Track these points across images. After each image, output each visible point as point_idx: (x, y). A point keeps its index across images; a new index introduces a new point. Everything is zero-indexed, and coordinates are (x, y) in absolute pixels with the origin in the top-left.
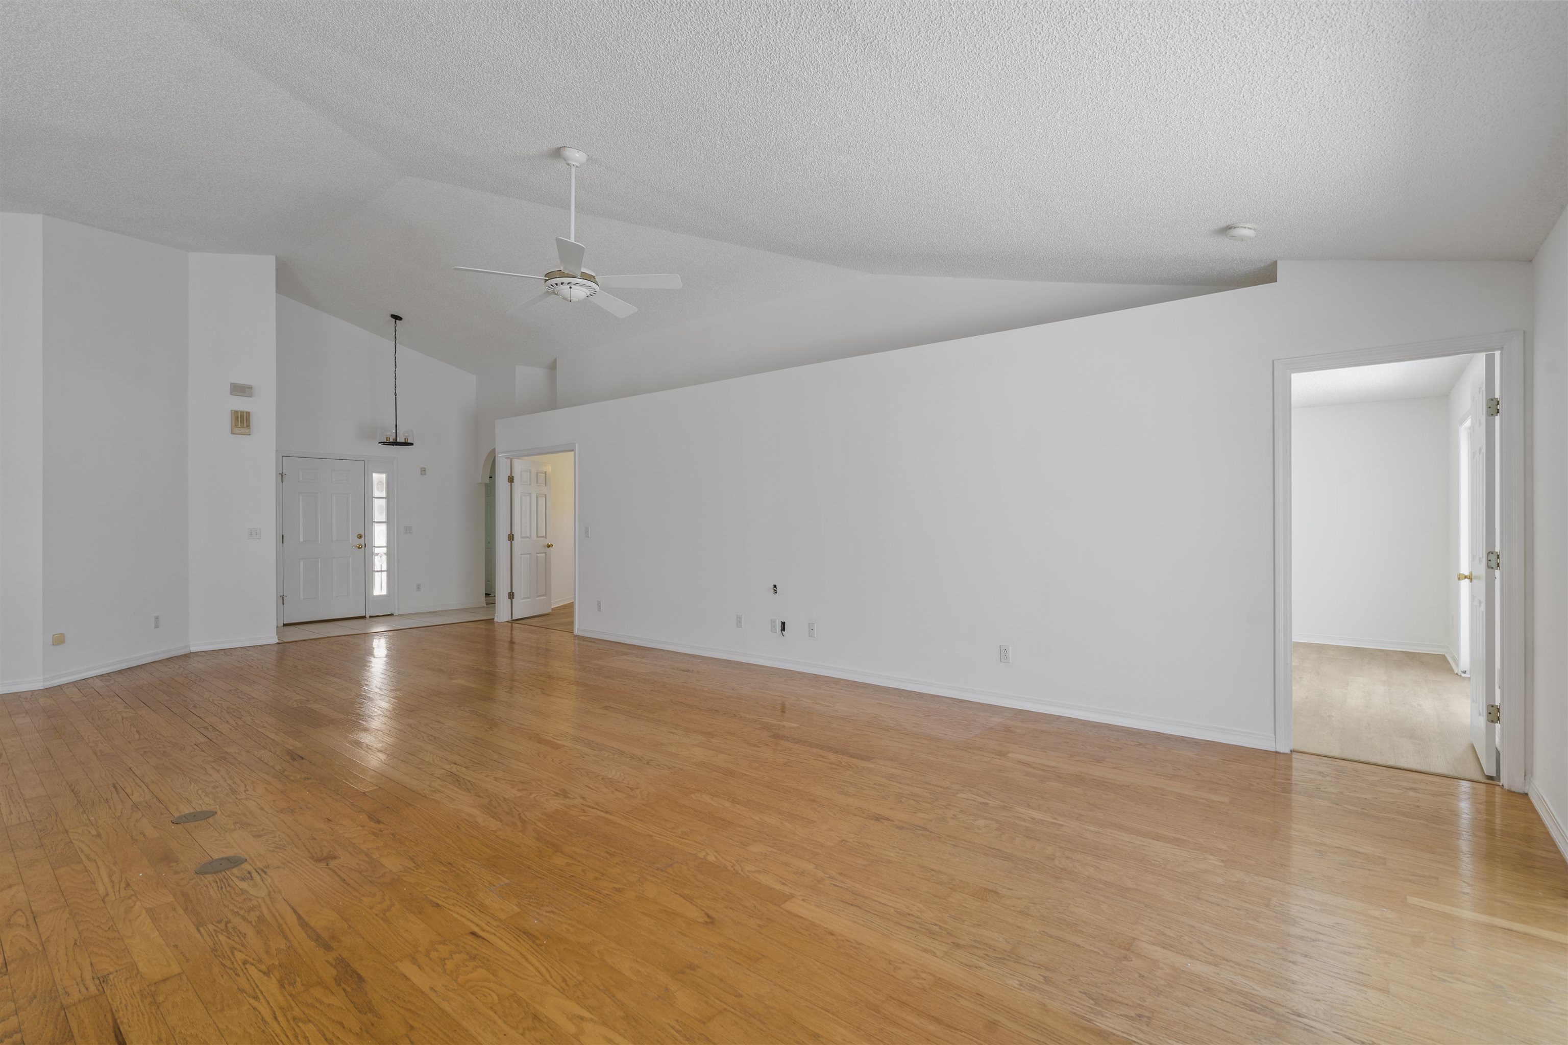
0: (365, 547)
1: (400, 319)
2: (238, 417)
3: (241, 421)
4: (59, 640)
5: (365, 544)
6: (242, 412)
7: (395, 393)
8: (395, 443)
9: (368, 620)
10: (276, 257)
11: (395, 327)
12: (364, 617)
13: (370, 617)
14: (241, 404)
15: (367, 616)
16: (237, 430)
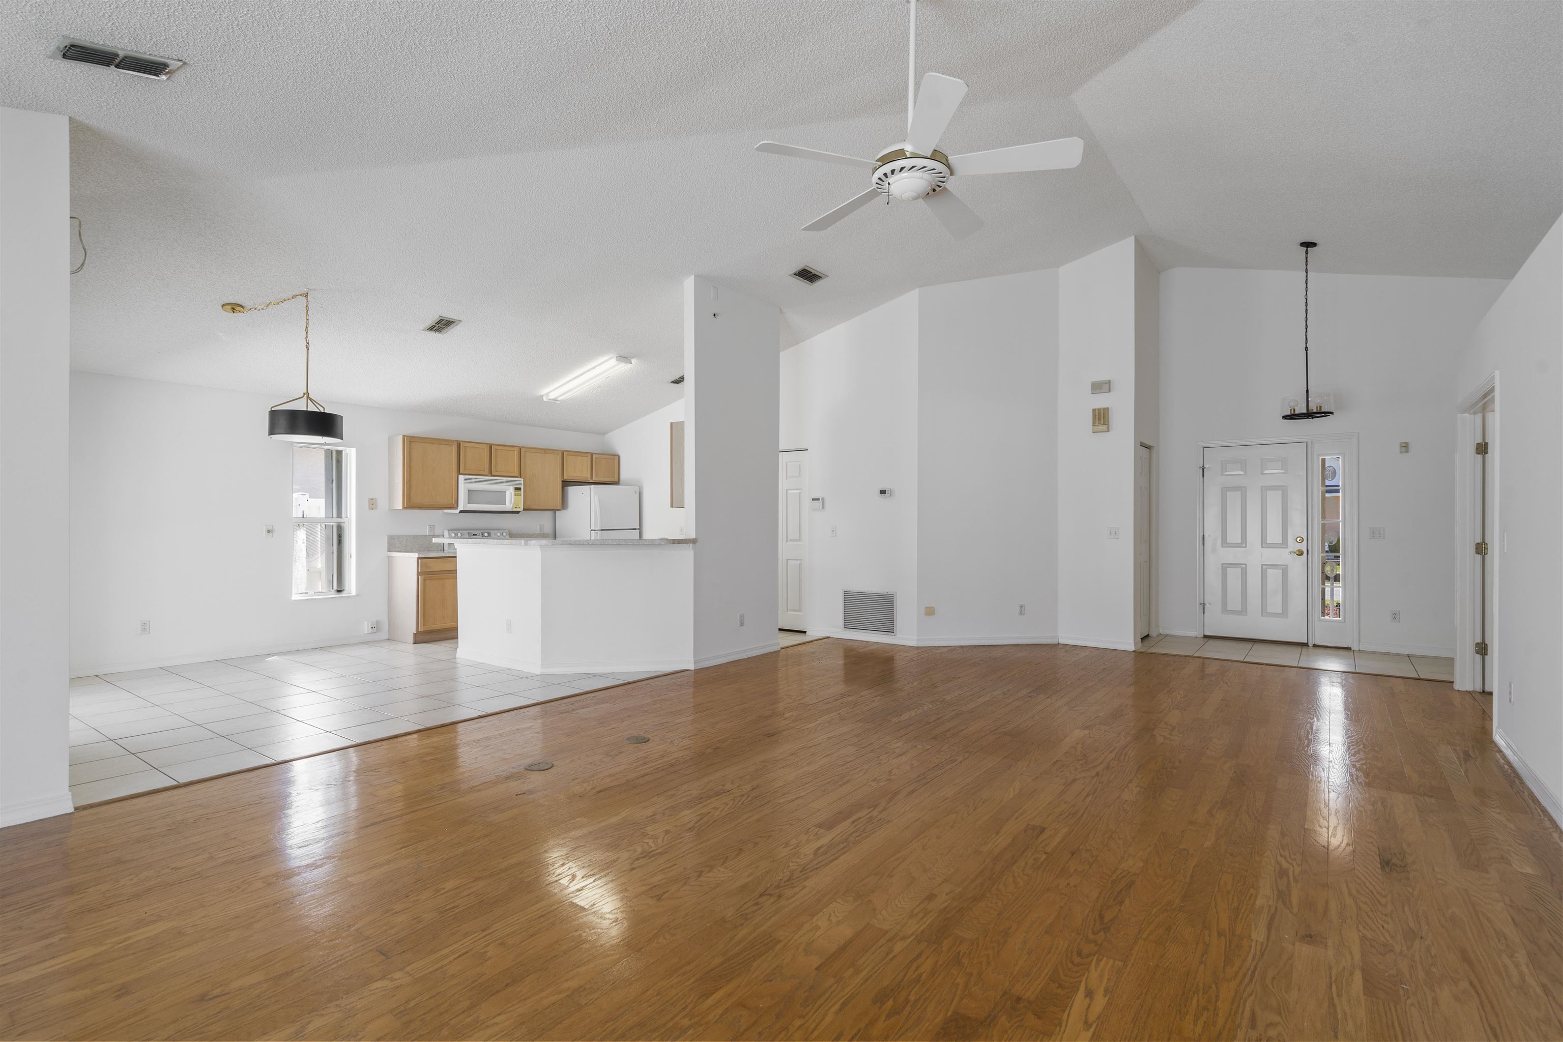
0: (1308, 554)
1: (1314, 245)
2: (1096, 415)
3: (1101, 418)
4: (930, 612)
5: (1308, 550)
6: (1099, 410)
7: (1306, 347)
8: (1309, 415)
9: (1311, 650)
10: (1135, 237)
11: (1306, 258)
12: (1306, 645)
13: (1315, 646)
14: (1101, 401)
15: (1310, 644)
16: (1096, 428)
